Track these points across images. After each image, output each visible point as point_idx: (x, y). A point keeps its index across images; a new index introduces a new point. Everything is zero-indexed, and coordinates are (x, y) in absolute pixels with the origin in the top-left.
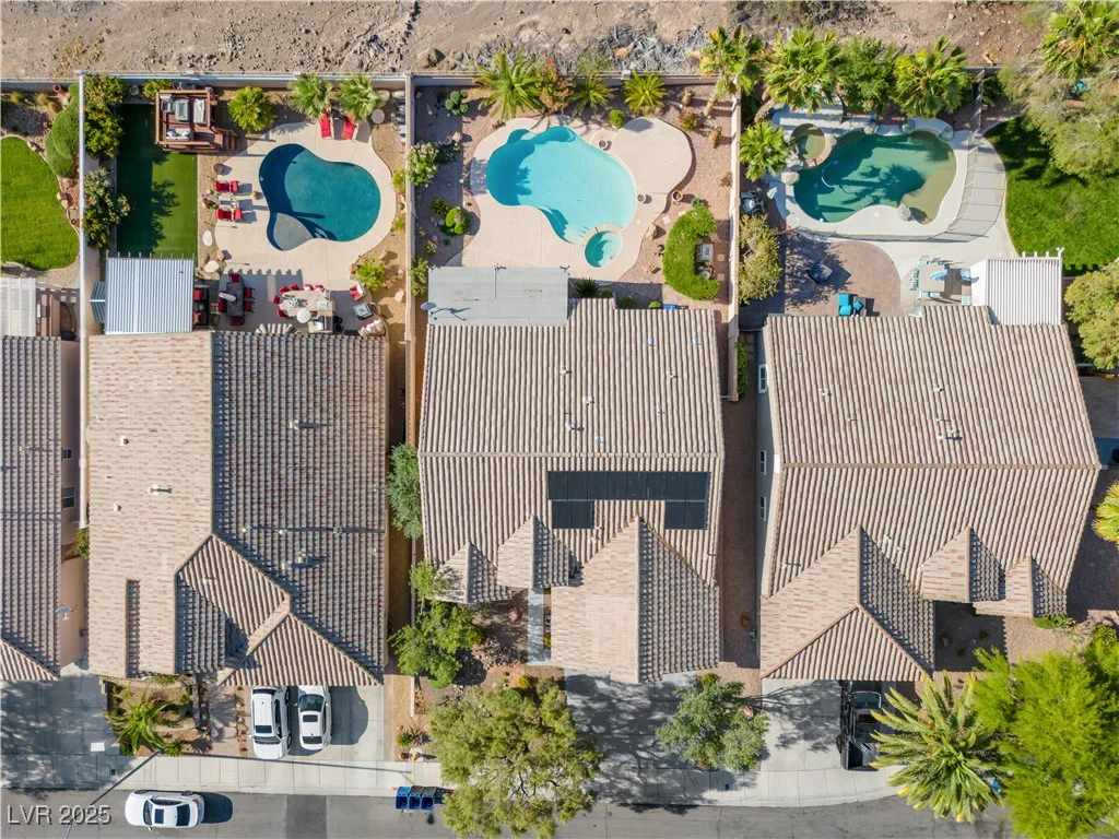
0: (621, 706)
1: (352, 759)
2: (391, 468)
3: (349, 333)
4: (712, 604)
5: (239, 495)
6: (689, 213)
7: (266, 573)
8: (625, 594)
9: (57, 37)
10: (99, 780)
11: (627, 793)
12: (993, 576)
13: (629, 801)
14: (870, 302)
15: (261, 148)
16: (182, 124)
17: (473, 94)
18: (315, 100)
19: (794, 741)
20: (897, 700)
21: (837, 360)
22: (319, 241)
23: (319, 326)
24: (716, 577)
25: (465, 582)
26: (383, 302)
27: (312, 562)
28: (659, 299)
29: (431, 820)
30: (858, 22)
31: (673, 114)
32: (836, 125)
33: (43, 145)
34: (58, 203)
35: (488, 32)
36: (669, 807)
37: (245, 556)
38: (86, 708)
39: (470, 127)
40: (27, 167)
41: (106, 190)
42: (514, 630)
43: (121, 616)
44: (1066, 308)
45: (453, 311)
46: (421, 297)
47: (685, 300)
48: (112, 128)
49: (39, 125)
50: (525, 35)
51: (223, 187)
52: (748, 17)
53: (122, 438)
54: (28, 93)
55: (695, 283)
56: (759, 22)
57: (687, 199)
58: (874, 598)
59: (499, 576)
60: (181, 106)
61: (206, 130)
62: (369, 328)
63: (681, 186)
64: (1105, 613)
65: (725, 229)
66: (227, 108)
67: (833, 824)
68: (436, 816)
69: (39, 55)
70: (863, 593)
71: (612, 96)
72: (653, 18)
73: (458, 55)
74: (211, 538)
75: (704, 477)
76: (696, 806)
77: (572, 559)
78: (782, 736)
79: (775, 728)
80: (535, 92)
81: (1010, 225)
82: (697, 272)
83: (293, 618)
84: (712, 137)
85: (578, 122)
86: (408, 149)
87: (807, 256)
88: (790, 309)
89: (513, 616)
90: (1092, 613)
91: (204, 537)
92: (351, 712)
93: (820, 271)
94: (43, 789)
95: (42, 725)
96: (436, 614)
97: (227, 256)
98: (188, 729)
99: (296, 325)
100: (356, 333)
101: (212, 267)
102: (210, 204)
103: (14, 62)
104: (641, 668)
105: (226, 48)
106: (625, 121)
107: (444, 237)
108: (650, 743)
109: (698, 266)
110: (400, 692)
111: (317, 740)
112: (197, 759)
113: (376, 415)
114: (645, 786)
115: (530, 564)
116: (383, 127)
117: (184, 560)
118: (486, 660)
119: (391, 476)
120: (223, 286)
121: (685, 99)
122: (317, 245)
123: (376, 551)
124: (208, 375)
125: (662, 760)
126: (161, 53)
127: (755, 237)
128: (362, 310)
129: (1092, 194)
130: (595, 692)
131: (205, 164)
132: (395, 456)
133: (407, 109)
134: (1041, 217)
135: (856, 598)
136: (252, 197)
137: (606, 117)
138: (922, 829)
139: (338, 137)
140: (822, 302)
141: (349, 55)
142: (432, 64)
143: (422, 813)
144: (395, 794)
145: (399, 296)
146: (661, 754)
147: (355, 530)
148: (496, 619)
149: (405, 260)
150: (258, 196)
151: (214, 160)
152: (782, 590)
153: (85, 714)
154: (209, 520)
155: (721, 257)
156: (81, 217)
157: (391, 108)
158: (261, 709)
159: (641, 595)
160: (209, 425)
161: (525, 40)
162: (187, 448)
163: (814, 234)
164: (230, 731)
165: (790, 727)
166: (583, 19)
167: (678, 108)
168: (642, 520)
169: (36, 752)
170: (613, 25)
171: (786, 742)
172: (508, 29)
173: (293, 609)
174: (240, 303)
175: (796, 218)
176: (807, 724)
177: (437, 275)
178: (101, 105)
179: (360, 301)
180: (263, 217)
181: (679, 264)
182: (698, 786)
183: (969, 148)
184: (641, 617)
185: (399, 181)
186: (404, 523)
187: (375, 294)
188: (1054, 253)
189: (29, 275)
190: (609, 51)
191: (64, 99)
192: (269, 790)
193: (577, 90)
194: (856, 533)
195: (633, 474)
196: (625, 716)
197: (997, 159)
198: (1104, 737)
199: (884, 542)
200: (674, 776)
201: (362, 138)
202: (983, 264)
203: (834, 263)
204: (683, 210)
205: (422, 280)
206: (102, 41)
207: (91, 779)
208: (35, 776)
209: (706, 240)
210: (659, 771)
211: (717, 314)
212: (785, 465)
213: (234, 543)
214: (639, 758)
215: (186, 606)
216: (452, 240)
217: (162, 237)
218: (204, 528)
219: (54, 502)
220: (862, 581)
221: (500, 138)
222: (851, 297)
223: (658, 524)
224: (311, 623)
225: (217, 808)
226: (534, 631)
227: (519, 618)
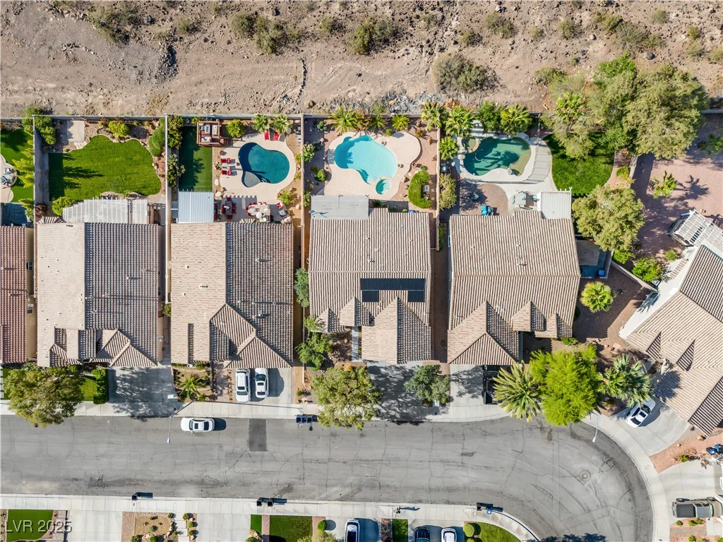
0: (391, 379)
1: (277, 403)
2: (295, 278)
3: (276, 222)
4: (428, 333)
5: (236, 288)
6: (419, 173)
7: (247, 320)
8: (392, 328)
9: (149, 95)
10: (169, 412)
11: (394, 417)
12: (541, 321)
13: (395, 420)
14: (495, 209)
15: (239, 144)
16: (207, 135)
17: (329, 122)
18: (263, 125)
19: (464, 394)
20: (503, 372)
21: (478, 233)
22: (264, 183)
23: (265, 220)
24: (429, 322)
25: (327, 324)
26: (291, 209)
27: (264, 316)
28: (407, 208)
29: (311, 429)
30: (491, 91)
31: (413, 130)
32: (481, 135)
33: (146, 143)
34: (153, 167)
35: (335, 94)
36: (411, 422)
37: (238, 313)
38: (164, 382)
39: (327, 136)
40: (140, 152)
41: (176, 162)
42: (346, 347)
43: (186, 339)
44: (573, 212)
45: (321, 214)
46: (307, 208)
47: (417, 208)
48: (179, 137)
49: (145, 134)
50: (350, 95)
51: (224, 161)
52: (445, 88)
53: (186, 266)
54: (141, 121)
55: (421, 201)
56: (450, 90)
57: (419, 166)
58: (493, 329)
59: (341, 322)
60: (207, 128)
61: (218, 137)
62: (285, 220)
63: (416, 161)
64: (594, 339)
65: (434, 178)
66: (226, 128)
67: (481, 429)
68: (313, 427)
69: (141, 102)
70: (488, 327)
71: (387, 123)
72: (405, 88)
73: (322, 103)
74: (225, 305)
75: (423, 281)
76: (423, 422)
77: (370, 315)
78: (459, 392)
79: (455, 388)
80: (355, 123)
81: (554, 177)
82: (422, 197)
83: (257, 339)
84: (429, 140)
85: (373, 134)
86: (302, 146)
87: (468, 190)
88: (462, 212)
89: (346, 341)
90: (588, 339)
91: (222, 305)
92: (277, 383)
93: (474, 196)
94: (145, 417)
95: (145, 389)
96: (315, 338)
97: (225, 189)
98: (207, 390)
99: (256, 220)
100: (279, 222)
101: (219, 194)
102: (218, 168)
103: (130, 106)
104: (398, 358)
105: (222, 100)
106: (392, 133)
107: (316, 182)
108: (403, 395)
109: (423, 194)
110: (298, 375)
111: (263, 393)
112: (211, 403)
113: (289, 256)
114: (402, 414)
115: (353, 316)
116: (290, 135)
117: (214, 315)
118: (334, 360)
119: (296, 282)
120: (223, 203)
121: (417, 125)
122: (263, 185)
123: (289, 312)
124: (224, 240)
125: (409, 402)
126: (194, 102)
127: (446, 183)
128: (282, 212)
129: (587, 164)
130: (380, 373)
131: (216, 151)
132: (297, 273)
133: (302, 128)
134: (566, 174)
135: (485, 330)
136: (235, 165)
137: (384, 131)
138: (518, 431)
139: (272, 140)
140: (475, 209)
141: (275, 103)
142: (310, 107)
143: (307, 425)
144: (295, 418)
145: (297, 206)
146: (408, 400)
147: (281, 303)
148: (338, 342)
149: (300, 192)
150: (238, 164)
151: (219, 149)
152: (456, 327)
153: (163, 384)
154: (225, 298)
155: (433, 190)
156: (166, 174)
157: (295, 127)
158: (240, 379)
159: (398, 329)
160: (224, 260)
161: (351, 97)
162: (215, 269)
163: (472, 181)
164: (225, 391)
165: (462, 388)
166: (375, 88)
167: (415, 128)
168: (398, 298)
169: (142, 401)
170: (388, 91)
171: (460, 394)
172: (343, 92)
173: (257, 335)
174: (231, 210)
175: (465, 174)
176: (470, 387)
177: (314, 198)
178: (174, 128)
179: (281, 209)
180: (240, 173)
181: (415, 194)
182: (424, 413)
183: (536, 145)
184: (398, 337)
185: (298, 158)
186: (301, 301)
187: (287, 206)
188: (568, 190)
189: (140, 198)
190: (386, 102)
191: (156, 124)
192: (242, 416)
193: (372, 122)
194: (485, 303)
195: (395, 279)
196: (393, 383)
197: (548, 149)
198: (579, 382)
199: (496, 307)
200: (414, 409)
201: (282, 140)
202: (540, 193)
203: (480, 193)
204: (417, 171)
205: (308, 200)
206: (168, 96)
207: (166, 412)
208: (141, 411)
209: (427, 184)
210: (407, 407)
211: (431, 215)
212: (455, 277)
213: (234, 307)
214: (399, 402)
215: (214, 334)
216: (320, 183)
217: (197, 182)
218: (223, 301)
219: (155, 292)
220: (487, 323)
221: (340, 140)
222: (487, 207)
223: (405, 299)
224: (264, 341)
225: (220, 424)
226: (354, 347)
227: (348, 342)
